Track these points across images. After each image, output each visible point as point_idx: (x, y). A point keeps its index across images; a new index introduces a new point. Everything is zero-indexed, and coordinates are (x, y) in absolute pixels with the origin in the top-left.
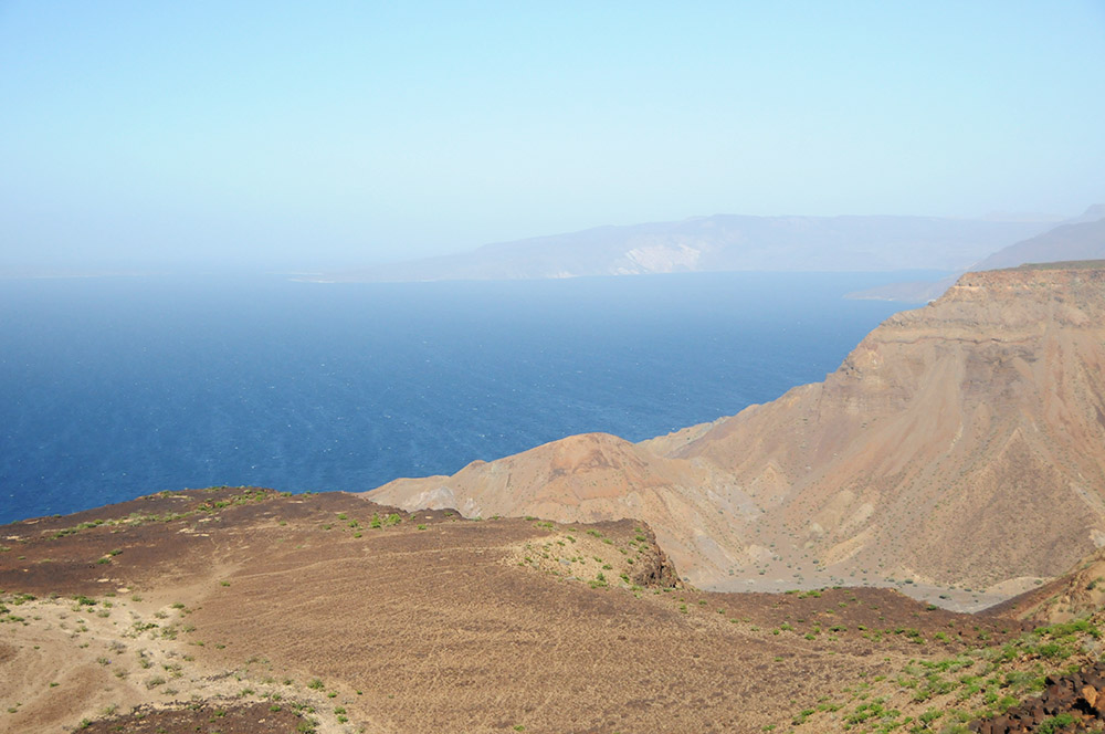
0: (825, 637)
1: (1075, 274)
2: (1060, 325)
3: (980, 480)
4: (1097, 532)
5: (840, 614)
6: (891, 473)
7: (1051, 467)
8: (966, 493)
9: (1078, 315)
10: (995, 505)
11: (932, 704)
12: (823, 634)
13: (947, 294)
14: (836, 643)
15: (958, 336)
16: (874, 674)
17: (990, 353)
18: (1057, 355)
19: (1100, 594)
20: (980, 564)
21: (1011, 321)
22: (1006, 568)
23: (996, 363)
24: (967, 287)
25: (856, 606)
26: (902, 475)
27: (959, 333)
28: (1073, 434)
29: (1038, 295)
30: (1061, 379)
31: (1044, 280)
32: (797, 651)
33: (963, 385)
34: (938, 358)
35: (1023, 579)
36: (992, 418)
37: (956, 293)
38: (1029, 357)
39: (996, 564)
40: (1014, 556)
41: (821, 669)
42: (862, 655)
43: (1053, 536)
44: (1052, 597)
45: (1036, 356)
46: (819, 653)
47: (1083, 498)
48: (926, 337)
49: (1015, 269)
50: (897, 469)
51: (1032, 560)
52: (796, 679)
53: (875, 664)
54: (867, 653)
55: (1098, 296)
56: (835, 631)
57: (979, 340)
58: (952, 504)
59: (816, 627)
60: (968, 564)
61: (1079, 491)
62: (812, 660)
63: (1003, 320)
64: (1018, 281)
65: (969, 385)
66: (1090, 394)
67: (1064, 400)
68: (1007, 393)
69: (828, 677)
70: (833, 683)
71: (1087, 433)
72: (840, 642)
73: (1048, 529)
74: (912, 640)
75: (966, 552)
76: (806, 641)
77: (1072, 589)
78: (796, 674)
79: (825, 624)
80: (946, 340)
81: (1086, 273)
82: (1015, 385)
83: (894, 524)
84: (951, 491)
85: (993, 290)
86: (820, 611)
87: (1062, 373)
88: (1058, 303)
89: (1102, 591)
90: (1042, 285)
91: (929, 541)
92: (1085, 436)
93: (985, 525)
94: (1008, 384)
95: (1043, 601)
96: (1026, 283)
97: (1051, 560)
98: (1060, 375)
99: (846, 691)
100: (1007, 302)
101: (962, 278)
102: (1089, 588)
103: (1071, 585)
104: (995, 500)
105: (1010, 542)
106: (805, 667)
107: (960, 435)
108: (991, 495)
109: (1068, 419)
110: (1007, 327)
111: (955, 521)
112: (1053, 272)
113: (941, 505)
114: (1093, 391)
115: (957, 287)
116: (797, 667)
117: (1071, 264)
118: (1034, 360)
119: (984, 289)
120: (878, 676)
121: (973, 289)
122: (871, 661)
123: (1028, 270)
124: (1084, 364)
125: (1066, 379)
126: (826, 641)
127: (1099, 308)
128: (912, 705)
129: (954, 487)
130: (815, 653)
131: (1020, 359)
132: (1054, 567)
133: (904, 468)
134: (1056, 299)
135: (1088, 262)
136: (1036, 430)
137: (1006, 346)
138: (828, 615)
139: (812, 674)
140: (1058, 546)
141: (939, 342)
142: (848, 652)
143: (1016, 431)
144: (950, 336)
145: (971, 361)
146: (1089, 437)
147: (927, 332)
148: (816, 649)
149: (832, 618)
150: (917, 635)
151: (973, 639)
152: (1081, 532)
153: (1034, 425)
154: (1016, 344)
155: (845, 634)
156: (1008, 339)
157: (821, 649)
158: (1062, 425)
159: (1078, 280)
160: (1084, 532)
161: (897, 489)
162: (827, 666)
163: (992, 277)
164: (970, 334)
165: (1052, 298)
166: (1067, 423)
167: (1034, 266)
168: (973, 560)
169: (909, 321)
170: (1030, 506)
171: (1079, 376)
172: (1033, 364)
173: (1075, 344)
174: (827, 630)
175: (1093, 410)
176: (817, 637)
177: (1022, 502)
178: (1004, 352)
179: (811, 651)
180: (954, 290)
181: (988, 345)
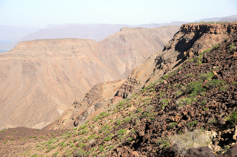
0: (9, 142)
1: (49, 42)
2: (46, 56)
3: (28, 98)
4: (59, 109)
5: (12, 135)
6: (3, 98)
7: (47, 93)
8: (25, 102)
9: (50, 53)
10: (33, 104)
11: (52, 152)
12: (9, 141)
13: (15, 47)
14: (13, 143)
15: (19, 59)
16: (28, 149)
17: (28, 63)
18: (46, 64)
19: (65, 123)
20: (30, 121)
21: (34, 55)
22: (37, 121)
23: (31, 66)
24: (21, 45)
25: (16, 132)
26: (6, 99)
27: (20, 58)
28: (51, 84)
29: (40, 48)
30: (47, 70)
31: (41, 44)
32: (2, 147)
33: (22, 73)
34: (14, 65)
35: (41, 123)
36: (31, 81)
37: (18, 47)
38: (39, 64)
39: (34, 120)
40: (39, 118)
41: (11, 150)
42: (22, 145)
43: (48, 111)
44: (53, 126)
45: (41, 64)
46: (9, 147)
47: (55, 100)
48: (10, 60)
49: (34, 41)
50: (4, 97)
51: (43, 118)
52: (4, 155)
53: (27, 146)
54: (23, 144)
55: (55, 48)
56: (12, 140)
57: (25, 60)
58: (21, 106)
59: (6, 140)
60: (26, 121)
61: (54, 99)
62: (8, 149)
63: (32, 55)
64: (35, 44)
65: (24, 72)
66: (55, 74)
67: (49, 76)
68: (34, 74)
69: (14, 152)
70: (16, 154)
71: (55, 84)
72: (14, 142)
73: (47, 110)
74: (35, 139)
75: (26, 118)
76: (4, 144)
77: (59, 123)
78: (4, 153)
79: (8, 139)
80: (16, 60)
81: (51, 42)
82: (36, 72)
83: (5, 113)
84: (21, 102)
85: (28, 47)
86: (6, 135)
87: (47, 68)
88: (45, 50)
89: (66, 123)
90: (41, 45)
91: (15, 116)
92: (54, 84)
93: (30, 110)
94: (34, 72)
95: (51, 127)
96: (37, 44)
97: (48, 118)
98: (47, 69)
99: (21, 155)
100: (32, 50)
101: (19, 43)
102: (63, 122)
103: (58, 122)
104: (32, 103)
105: (37, 114)
106: (6, 151)
107: (22, 86)
108: (32, 102)
109: (50, 80)
110: (33, 56)
111: (22, 110)
112: (43, 42)
113: (18, 106)
114: (55, 73)
115: (18, 45)
116: (4, 151)
117: (47, 40)
118: (40, 65)
119: (26, 46)
120: (29, 149)
121: (23, 46)
122: (25, 146)
123: (37, 41)
124: (53, 66)
125: (49, 70)
126: (10, 143)
127: (55, 51)
128: (46, 153)
129: (21, 101)
130: (8, 147)
131: (37, 65)
132: (49, 119)
133: (6, 97)
134: (45, 49)
135: (52, 39)
136: (42, 84)
137: (33, 62)
138: (9, 136)
139: (9, 152)
140: (50, 114)
141: (14, 61)
142: (18, 145)
143: (37, 84)
144: (17, 59)
145: (24, 66)
146: (55, 85)
147: (10, 58)
148: (8, 146)
149: (10, 137)
150: (36, 137)
151: (51, 136)
152: (55, 109)
153: (41, 82)
154: (36, 61)
155: (15, 140)
156: (33, 60)
157: (9, 145)
158: (48, 82)
159: (50, 44)
160: (56, 109)
161: (5, 103)
162: (13, 149)
163: (28, 43)
164: (23, 58)
165: (44, 49)
166: (50, 81)
167: (38, 40)
168: (28, 120)
169: (5, 55)
170: (42, 104)
171: (52, 69)
172: (40, 66)
173: (50, 61)
174: (10, 140)
175: (56, 78)
176: (7, 142)
177: (40, 103)
178: (32, 63)
179: (6, 147)
180: (17, 46)
181: (28, 61)
